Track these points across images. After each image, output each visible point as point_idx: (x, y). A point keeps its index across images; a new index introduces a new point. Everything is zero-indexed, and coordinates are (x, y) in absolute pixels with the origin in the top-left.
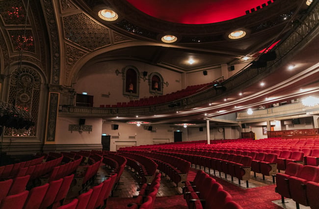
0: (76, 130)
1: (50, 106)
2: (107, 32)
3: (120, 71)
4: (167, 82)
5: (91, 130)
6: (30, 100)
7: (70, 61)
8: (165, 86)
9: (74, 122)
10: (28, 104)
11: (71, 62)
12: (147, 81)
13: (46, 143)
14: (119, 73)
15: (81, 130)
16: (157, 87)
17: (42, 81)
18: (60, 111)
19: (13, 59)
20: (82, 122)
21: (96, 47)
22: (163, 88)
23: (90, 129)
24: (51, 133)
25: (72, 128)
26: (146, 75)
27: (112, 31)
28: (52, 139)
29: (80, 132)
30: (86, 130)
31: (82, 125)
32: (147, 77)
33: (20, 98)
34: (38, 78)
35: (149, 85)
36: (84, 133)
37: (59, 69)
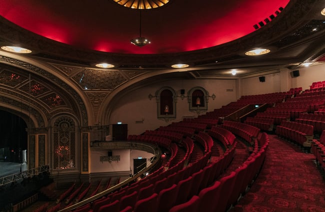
0: (106, 160)
1: (83, 143)
2: (117, 74)
3: (154, 95)
4: (213, 95)
5: (120, 160)
6: (69, 141)
7: (95, 103)
8: (210, 100)
9: (105, 154)
10: (67, 144)
11: (97, 103)
12: (186, 99)
13: (83, 173)
14: (152, 97)
15: (111, 160)
16: (199, 103)
17: (76, 124)
18: (91, 146)
19: (52, 114)
20: (110, 154)
21: (115, 86)
22: (207, 102)
23: (118, 158)
24: (85, 164)
25: (102, 159)
26: (184, 93)
27: (123, 70)
28: (86, 169)
29: (110, 162)
30: (115, 160)
31: (110, 156)
32: (186, 95)
33: (62, 141)
34: (73, 123)
35: (189, 102)
36: (113, 162)
37: (86, 113)
